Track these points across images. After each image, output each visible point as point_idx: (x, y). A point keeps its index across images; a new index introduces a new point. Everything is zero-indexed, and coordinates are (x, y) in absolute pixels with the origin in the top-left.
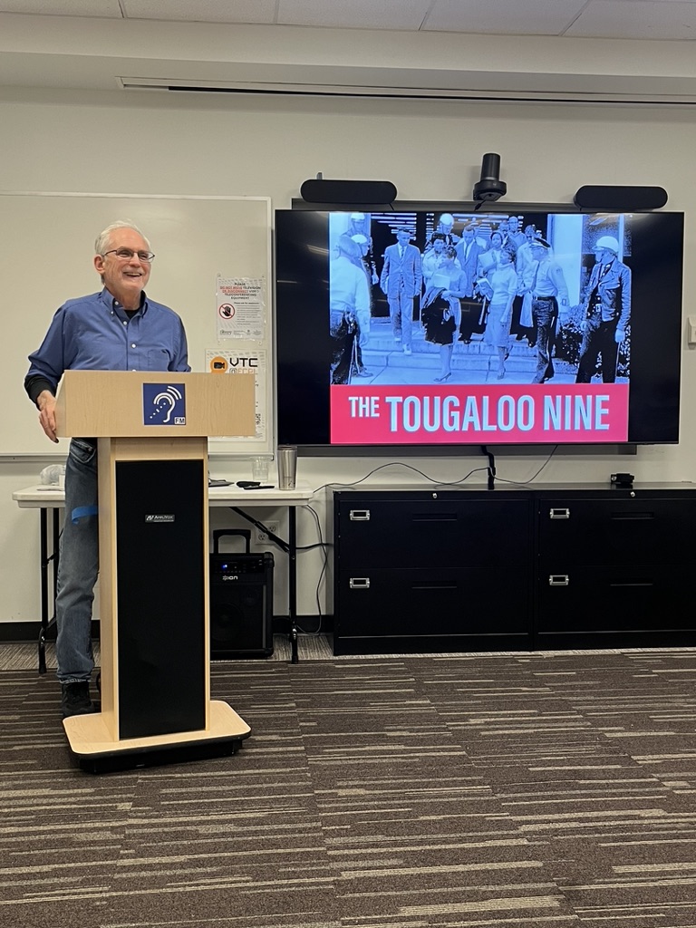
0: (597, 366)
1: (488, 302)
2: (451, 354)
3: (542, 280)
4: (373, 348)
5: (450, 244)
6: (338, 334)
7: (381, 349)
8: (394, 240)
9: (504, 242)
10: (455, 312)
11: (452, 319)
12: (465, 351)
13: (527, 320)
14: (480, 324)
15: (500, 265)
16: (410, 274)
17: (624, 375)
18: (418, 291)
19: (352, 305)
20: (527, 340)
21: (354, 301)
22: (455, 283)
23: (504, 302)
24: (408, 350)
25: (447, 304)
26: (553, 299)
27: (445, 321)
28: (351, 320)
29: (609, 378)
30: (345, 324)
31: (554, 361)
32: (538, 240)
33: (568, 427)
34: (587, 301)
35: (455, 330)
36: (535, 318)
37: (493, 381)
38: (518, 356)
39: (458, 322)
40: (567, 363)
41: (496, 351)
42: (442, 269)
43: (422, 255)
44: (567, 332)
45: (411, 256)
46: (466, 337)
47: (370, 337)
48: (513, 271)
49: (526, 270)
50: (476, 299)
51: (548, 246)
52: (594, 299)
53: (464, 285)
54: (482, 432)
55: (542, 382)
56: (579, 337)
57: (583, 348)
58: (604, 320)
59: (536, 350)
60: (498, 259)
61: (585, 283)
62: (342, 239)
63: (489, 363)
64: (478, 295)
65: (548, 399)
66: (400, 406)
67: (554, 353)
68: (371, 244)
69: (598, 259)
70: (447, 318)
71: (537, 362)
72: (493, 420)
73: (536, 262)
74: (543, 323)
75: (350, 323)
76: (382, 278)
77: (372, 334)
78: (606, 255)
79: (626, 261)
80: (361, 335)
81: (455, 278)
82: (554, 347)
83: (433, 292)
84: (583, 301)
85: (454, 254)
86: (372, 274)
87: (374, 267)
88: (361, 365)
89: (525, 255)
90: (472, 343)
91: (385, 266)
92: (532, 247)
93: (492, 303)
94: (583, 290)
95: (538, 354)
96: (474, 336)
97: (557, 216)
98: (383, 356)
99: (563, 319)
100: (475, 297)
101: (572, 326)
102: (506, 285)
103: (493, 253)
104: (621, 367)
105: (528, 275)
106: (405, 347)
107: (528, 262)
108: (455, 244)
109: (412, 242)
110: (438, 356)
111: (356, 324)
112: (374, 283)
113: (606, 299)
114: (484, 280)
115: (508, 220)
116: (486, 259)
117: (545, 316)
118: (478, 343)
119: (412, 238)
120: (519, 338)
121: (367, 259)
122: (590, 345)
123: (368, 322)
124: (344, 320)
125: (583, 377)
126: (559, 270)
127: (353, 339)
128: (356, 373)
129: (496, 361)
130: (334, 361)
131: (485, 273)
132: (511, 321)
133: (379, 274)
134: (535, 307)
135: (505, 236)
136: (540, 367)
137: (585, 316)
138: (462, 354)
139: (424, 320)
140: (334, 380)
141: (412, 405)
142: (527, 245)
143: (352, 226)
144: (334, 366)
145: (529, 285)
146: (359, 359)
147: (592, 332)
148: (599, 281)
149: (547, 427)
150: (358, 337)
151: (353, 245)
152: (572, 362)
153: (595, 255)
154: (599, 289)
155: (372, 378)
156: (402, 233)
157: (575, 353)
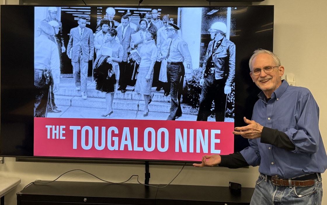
0: (211, 110)
1: (138, 66)
2: (112, 99)
3: (174, 51)
4: (62, 94)
5: (112, 27)
6: (39, 84)
7: (66, 95)
8: (76, 24)
9: (149, 26)
10: (116, 71)
11: (114, 76)
12: (122, 97)
13: (163, 78)
14: (132, 79)
15: (146, 41)
16: (86, 46)
17: (231, 116)
18: (91, 58)
19: (48, 66)
20: (163, 91)
21: (50, 63)
22: (116, 53)
23: (148, 65)
24: (85, 95)
25: (110, 67)
26: (181, 64)
27: (109, 77)
28: (48, 75)
29: (220, 119)
30: (44, 78)
31: (182, 106)
32: (171, 24)
33: (191, 150)
34: (204, 65)
35: (116, 83)
36: (169, 76)
37: (141, 117)
38: (157, 101)
39: (118, 78)
40: (191, 107)
41: (143, 98)
42: (107, 44)
43: (94, 34)
44: (191, 86)
45: (87, 35)
46: (123, 89)
47: (60, 87)
48: (154, 45)
49: (163, 45)
50: (130, 63)
51: (178, 29)
52: (210, 64)
53: (121, 54)
54: (133, 151)
55: (174, 119)
56: (198, 90)
57: (201, 97)
58: (217, 79)
59: (169, 98)
60: (145, 37)
61: (203, 54)
62: (42, 23)
63: (138, 106)
64: (131, 60)
65: (178, 131)
66: (79, 132)
67: (181, 100)
68: (61, 27)
69: (212, 37)
70: (110, 75)
71: (170, 106)
72: (141, 144)
73: (170, 39)
74: (174, 80)
75: (47, 77)
76: (68, 49)
77: (61, 85)
78: (217, 35)
79: (232, 39)
80: (54, 86)
81: (116, 50)
82: (182, 96)
83: (101, 58)
84: (201, 66)
85: (114, 34)
86: (62, 46)
87: (63, 42)
88: (54, 105)
89: (162, 34)
90: (127, 92)
91: (70, 41)
92: (167, 30)
93: (140, 66)
94: (202, 58)
95: (170, 100)
96: (128, 88)
97: (184, 9)
98: (68, 100)
99: (188, 77)
100: (129, 62)
101: (194, 82)
102: (150, 54)
103: (141, 33)
104: (229, 111)
105: (164, 48)
106: (82, 94)
107: (164, 39)
108: (116, 27)
109: (87, 26)
110: (104, 100)
111: (51, 78)
112: (63, 52)
113: (218, 64)
114: (135, 51)
115: (151, 11)
116: (137, 37)
117: (175, 75)
118: (131, 92)
119: (88, 23)
120: (158, 90)
121: (58, 36)
122: (206, 95)
123: (58, 77)
124: (43, 76)
125: (202, 117)
126: (186, 45)
127: (49, 88)
128: (50, 111)
129: (143, 104)
130: (36, 102)
131: (136, 46)
132: (152, 78)
133: (66, 47)
134: (169, 70)
135: (149, 22)
136: (172, 109)
137: (203, 76)
138: (120, 99)
139: (95, 77)
140: (36, 114)
141: (87, 132)
142: (164, 28)
143: (49, 16)
144: (36, 105)
145: (165, 54)
146: (53, 100)
147: (207, 86)
148: (213, 52)
149: (177, 150)
150: (52, 87)
151: (49, 27)
152: (194, 107)
153: (210, 35)
154: (213, 58)
155: (60, 113)
156: (82, 20)
157: (196, 100)
